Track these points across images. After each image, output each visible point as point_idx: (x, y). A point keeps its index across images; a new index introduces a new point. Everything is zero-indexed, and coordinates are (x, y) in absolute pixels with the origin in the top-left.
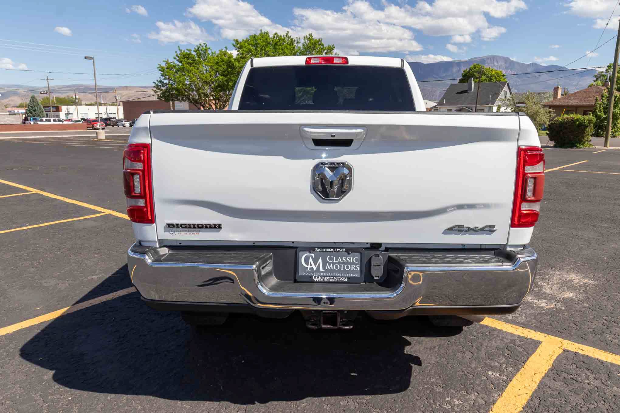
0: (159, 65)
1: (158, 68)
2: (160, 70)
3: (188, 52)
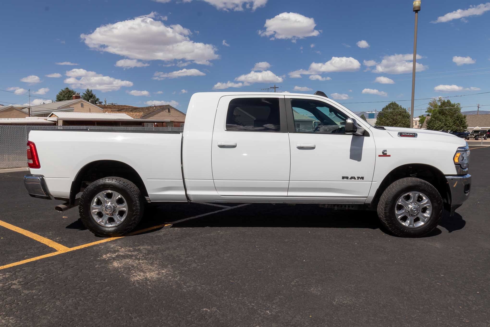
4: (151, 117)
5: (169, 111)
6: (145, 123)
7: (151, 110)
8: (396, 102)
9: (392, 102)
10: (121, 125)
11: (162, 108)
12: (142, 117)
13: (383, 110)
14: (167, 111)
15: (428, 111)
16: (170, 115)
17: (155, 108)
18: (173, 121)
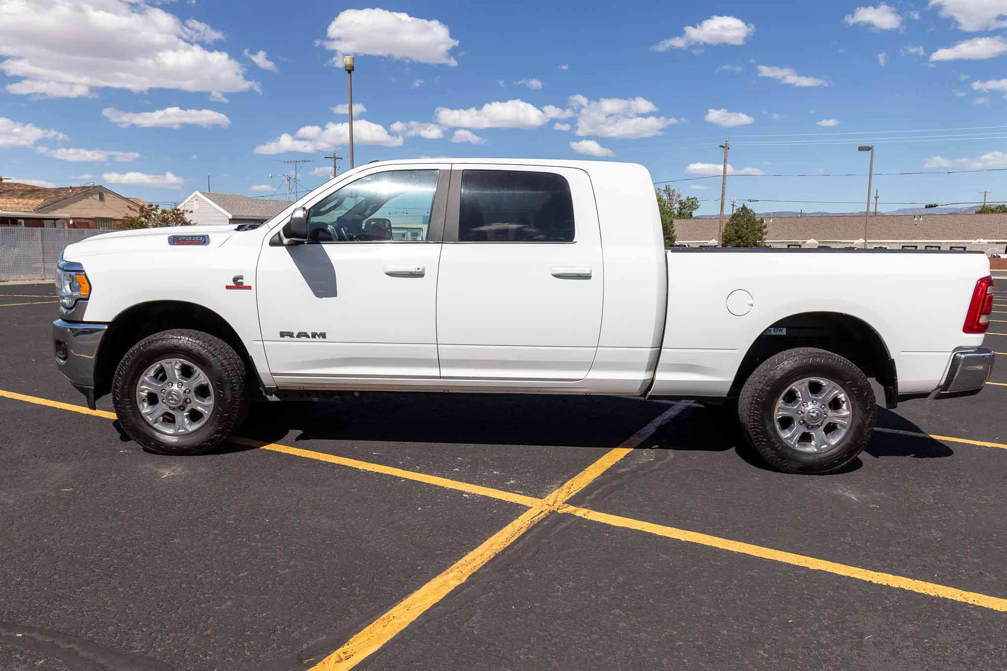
4: (59, 210)
5: (102, 198)
6: (45, 221)
7: (63, 194)
10: (12, 223)
11: (86, 192)
12: (39, 209)
14: (97, 197)
16: (104, 204)
17: (70, 191)
18: (111, 218)
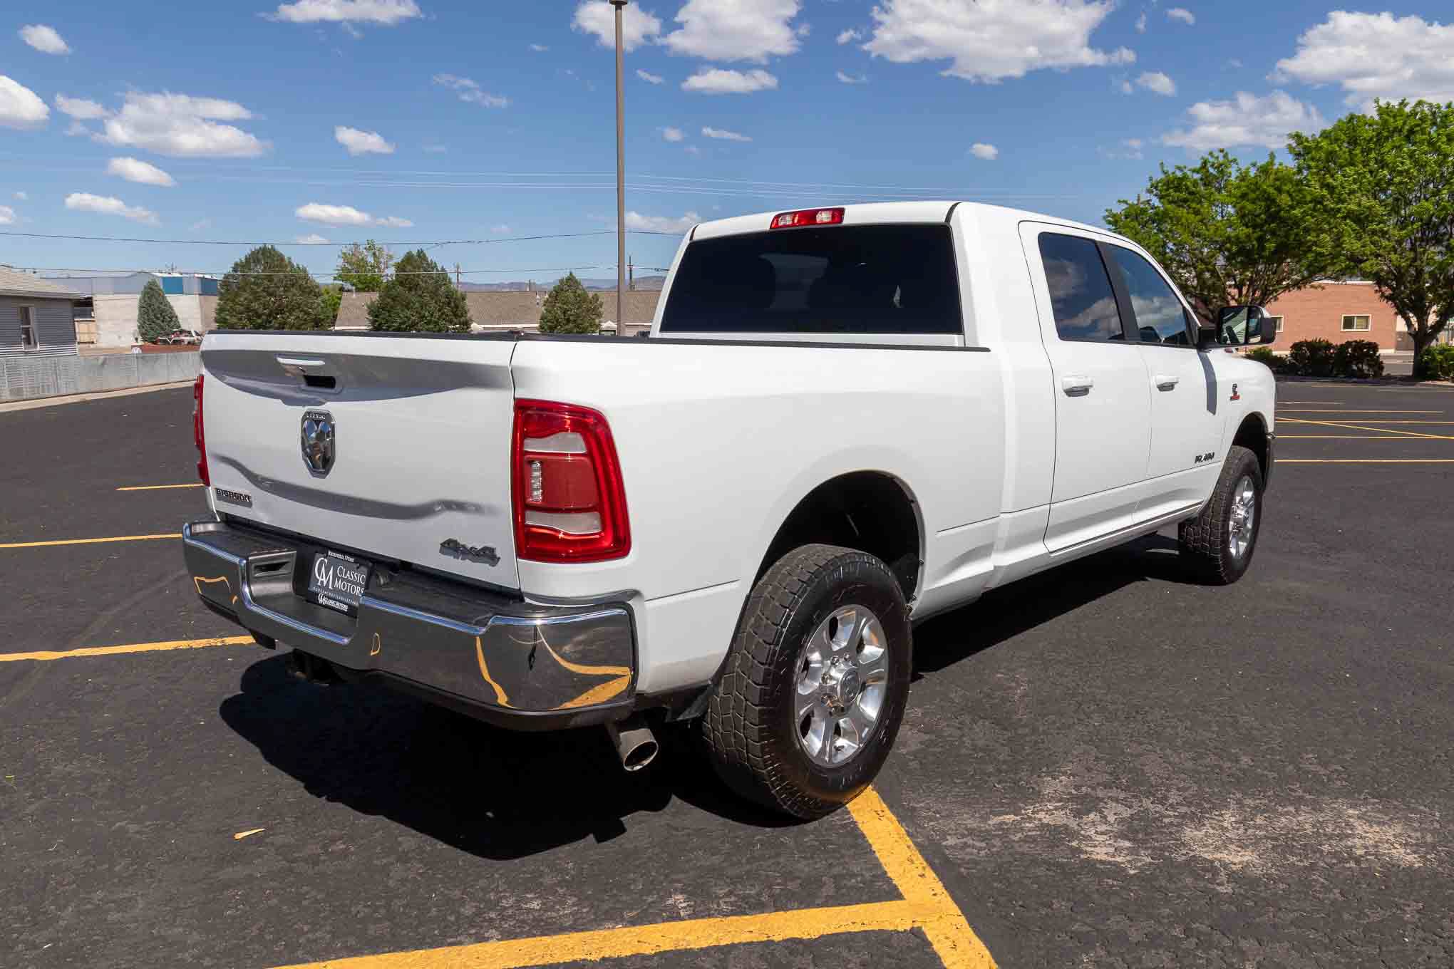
0: (1107, 211)
1: (1104, 218)
2: (1110, 223)
3: (1179, 174)
8: (276, 247)
9: (262, 246)
13: (235, 270)
15: (339, 277)
